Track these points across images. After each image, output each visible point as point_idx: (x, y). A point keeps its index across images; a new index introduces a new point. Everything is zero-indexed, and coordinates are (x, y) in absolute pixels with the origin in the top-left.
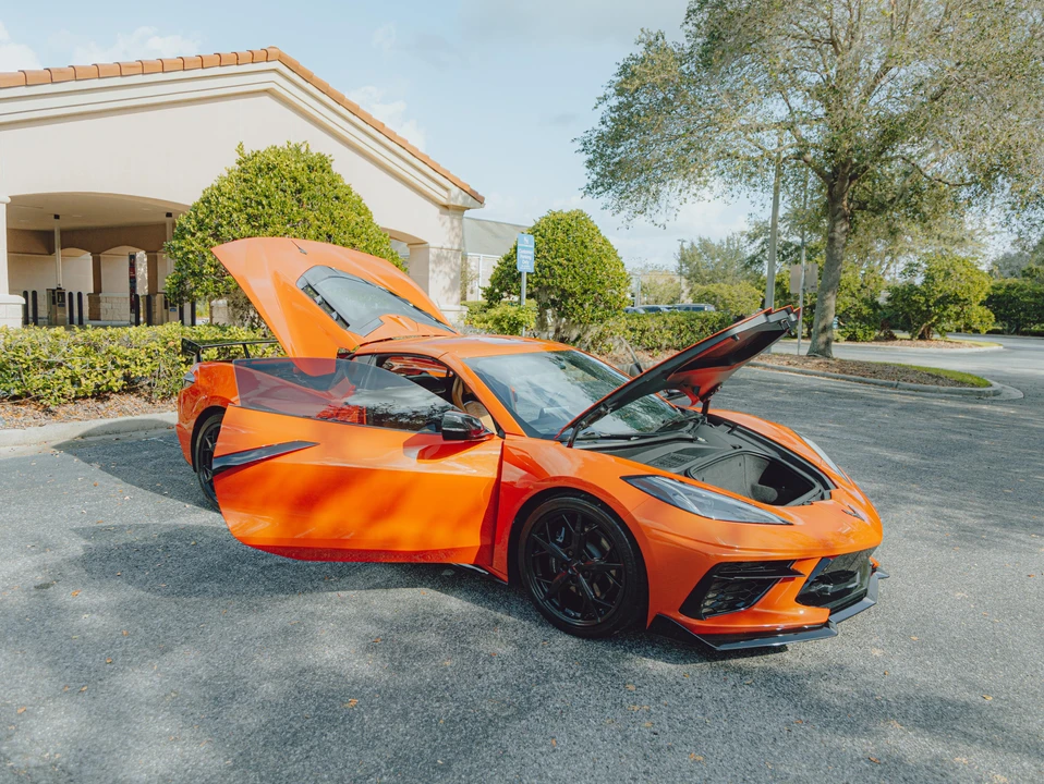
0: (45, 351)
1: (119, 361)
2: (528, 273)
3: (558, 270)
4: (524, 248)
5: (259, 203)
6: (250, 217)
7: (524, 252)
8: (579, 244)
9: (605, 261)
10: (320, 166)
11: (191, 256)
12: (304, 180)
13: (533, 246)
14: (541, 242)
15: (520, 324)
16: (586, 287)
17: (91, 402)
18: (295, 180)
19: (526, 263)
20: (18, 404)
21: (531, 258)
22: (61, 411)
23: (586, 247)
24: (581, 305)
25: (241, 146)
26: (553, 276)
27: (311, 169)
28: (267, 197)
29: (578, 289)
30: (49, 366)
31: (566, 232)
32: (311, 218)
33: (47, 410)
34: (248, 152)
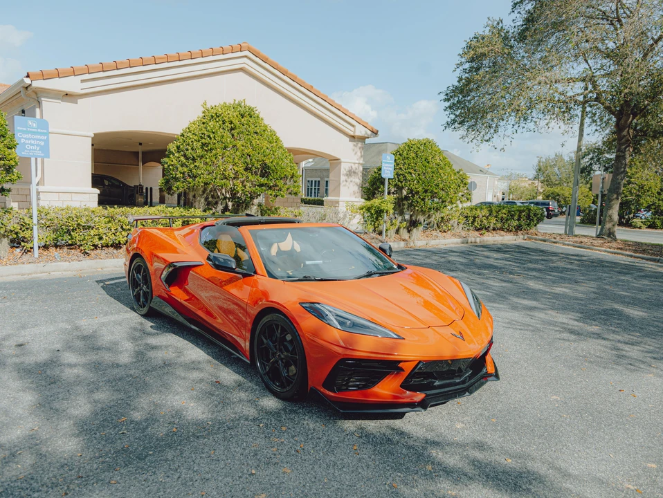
0: (84, 219)
1: (124, 227)
2: (389, 179)
3: (409, 177)
4: (386, 163)
5: (209, 136)
6: (203, 144)
7: (387, 165)
8: (423, 160)
9: (440, 171)
10: (247, 114)
11: (171, 167)
12: (236, 122)
13: (393, 162)
14: (399, 159)
15: (382, 211)
16: (426, 188)
17: (111, 249)
18: (231, 123)
19: (388, 172)
20: (71, 249)
21: (392, 169)
22: (93, 253)
23: (428, 162)
24: (423, 200)
25: (205, 104)
26: (406, 180)
27: (243, 116)
28: (214, 133)
29: (420, 189)
30: (85, 228)
31: (416, 153)
32: (238, 145)
33: (85, 253)
34: (208, 106)
